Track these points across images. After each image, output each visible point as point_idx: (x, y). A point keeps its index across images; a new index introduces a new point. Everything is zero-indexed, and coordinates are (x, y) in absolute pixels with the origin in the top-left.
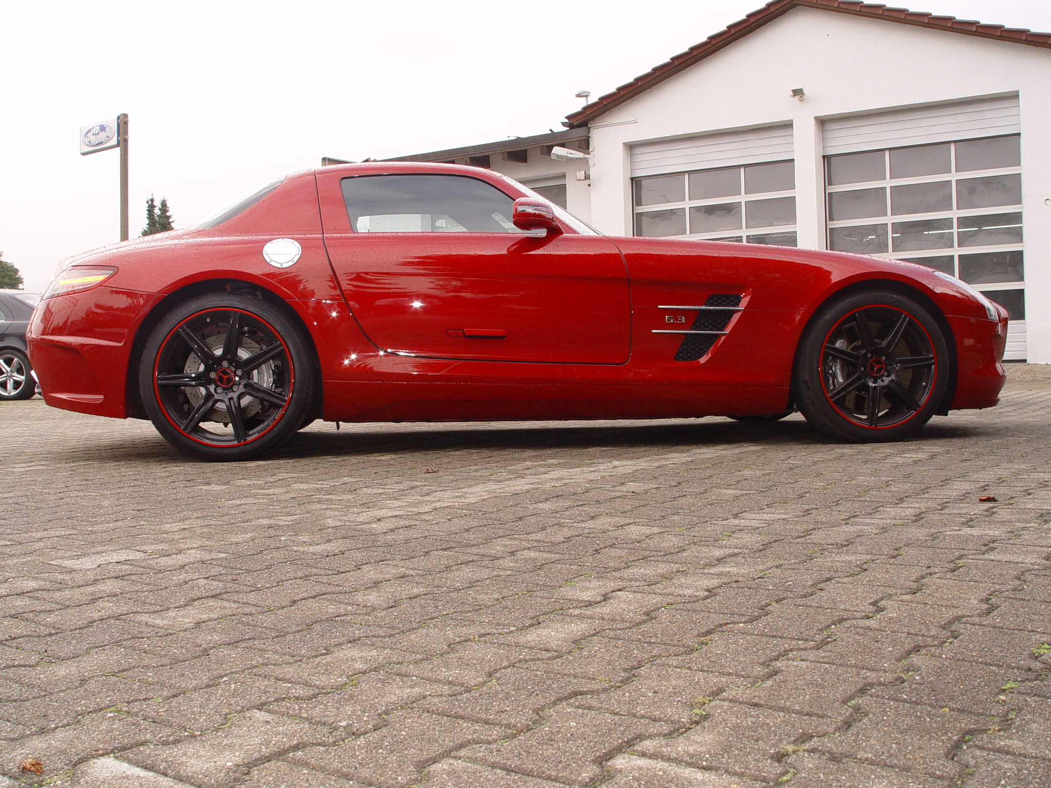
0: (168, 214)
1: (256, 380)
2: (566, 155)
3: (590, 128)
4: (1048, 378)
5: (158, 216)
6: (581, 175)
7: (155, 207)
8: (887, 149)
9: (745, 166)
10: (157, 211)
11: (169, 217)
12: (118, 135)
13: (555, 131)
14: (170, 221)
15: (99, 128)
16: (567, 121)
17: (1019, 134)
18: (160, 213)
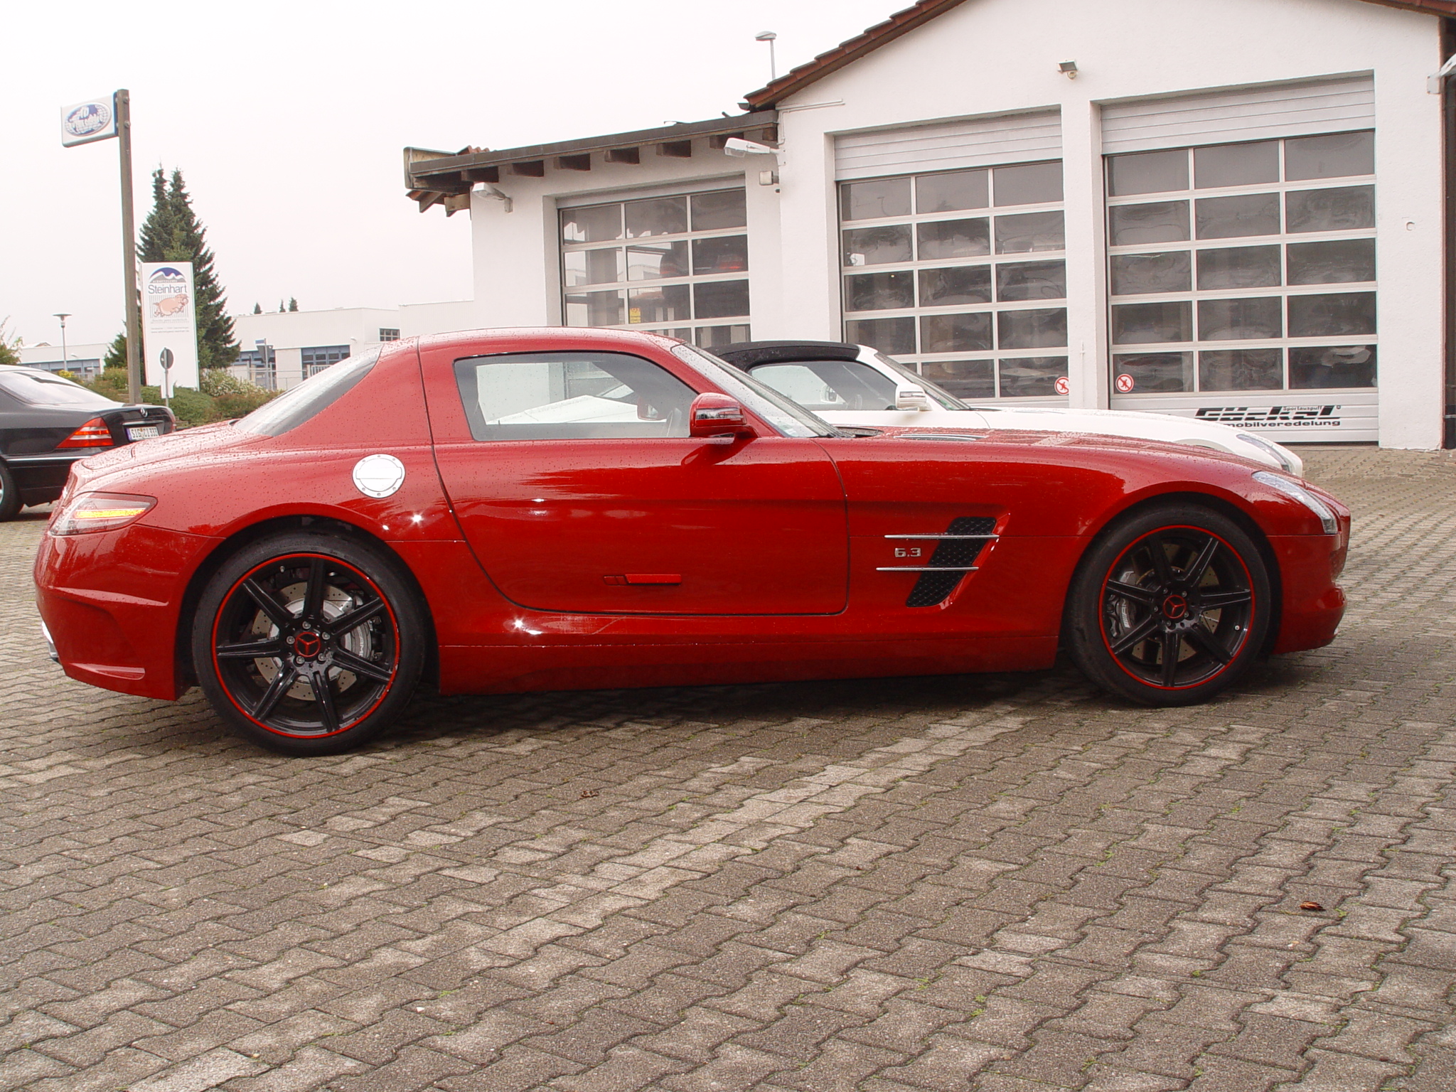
0: (184, 191)
1: (348, 646)
2: (746, 149)
3: (778, 112)
4: (1406, 475)
5: (169, 194)
6: (767, 177)
7: (165, 181)
8: (1190, 147)
9: (994, 167)
10: (168, 188)
11: (185, 196)
12: (116, 120)
13: (731, 115)
14: (187, 200)
15: (88, 109)
16: (746, 101)
17: (1373, 130)
18: (172, 189)
